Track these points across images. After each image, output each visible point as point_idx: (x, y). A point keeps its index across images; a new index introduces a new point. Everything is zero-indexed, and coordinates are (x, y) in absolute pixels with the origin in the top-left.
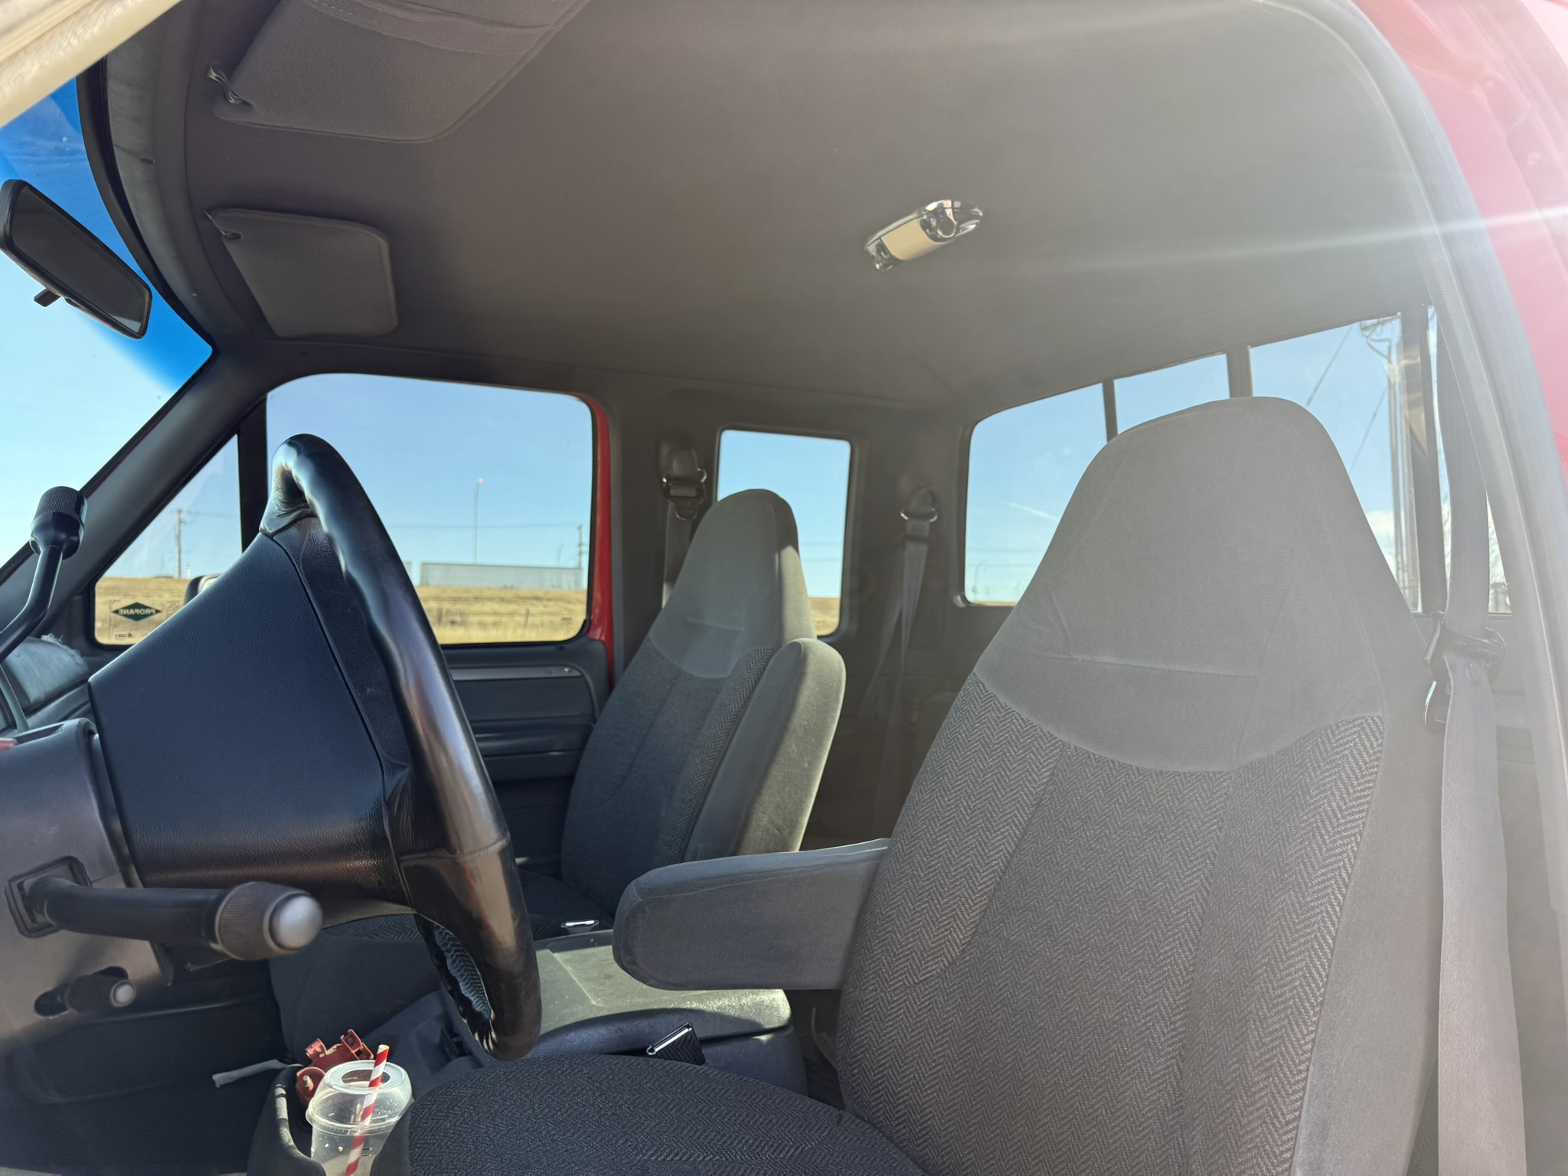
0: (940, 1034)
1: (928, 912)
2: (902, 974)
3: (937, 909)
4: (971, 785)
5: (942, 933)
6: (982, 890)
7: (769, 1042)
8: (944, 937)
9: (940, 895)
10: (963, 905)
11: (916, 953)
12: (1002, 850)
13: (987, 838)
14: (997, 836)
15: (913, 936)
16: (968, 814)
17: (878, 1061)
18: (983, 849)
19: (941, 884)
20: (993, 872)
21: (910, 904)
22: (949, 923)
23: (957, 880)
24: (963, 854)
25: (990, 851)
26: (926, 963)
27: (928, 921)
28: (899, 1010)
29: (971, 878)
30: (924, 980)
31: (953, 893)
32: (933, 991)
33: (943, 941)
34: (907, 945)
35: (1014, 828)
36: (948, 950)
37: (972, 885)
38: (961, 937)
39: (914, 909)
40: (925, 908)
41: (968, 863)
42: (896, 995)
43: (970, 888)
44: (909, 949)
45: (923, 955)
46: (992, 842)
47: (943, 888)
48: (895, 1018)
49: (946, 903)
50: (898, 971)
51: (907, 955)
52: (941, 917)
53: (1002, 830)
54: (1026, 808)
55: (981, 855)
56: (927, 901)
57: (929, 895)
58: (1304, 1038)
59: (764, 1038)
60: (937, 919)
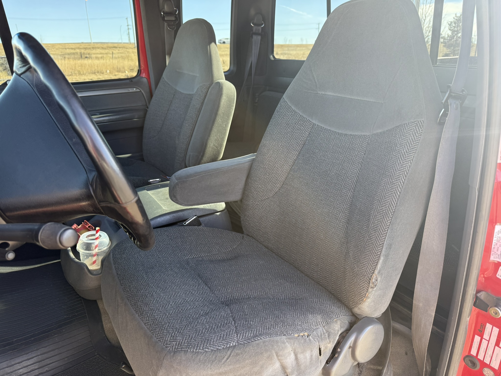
0: (272, 213)
1: (268, 178)
2: (261, 197)
3: (271, 177)
4: (282, 138)
5: (273, 184)
6: (286, 171)
7: (220, 215)
8: (273, 186)
9: (272, 173)
10: (280, 176)
11: (265, 191)
12: (292, 159)
13: (288, 155)
14: (291, 154)
15: (264, 185)
16: (281, 148)
17: (254, 221)
18: (286, 159)
19: (272, 170)
20: (289, 166)
21: (263, 176)
22: (275, 181)
23: (278, 169)
24: (280, 161)
25: (288, 159)
26: (268, 193)
27: (268, 181)
28: (260, 207)
29: (282, 168)
30: (268, 198)
31: (276, 173)
32: (270, 201)
33: (273, 187)
34: (262, 188)
35: (296, 152)
36: (275, 189)
37: (282, 170)
38: (279, 185)
39: (264, 178)
40: (268, 177)
41: (281, 163)
42: (259, 203)
43: (282, 171)
44: (263, 189)
45: (267, 191)
46: (289, 156)
47: (273, 171)
48: (259, 209)
49: (274, 176)
50: (259, 196)
51: (262, 191)
52: (273, 180)
53: (292, 153)
54: (300, 145)
55: (285, 161)
56: (268, 175)
57: (269, 173)
58: (387, 222)
59: (218, 214)
60: (271, 180)
